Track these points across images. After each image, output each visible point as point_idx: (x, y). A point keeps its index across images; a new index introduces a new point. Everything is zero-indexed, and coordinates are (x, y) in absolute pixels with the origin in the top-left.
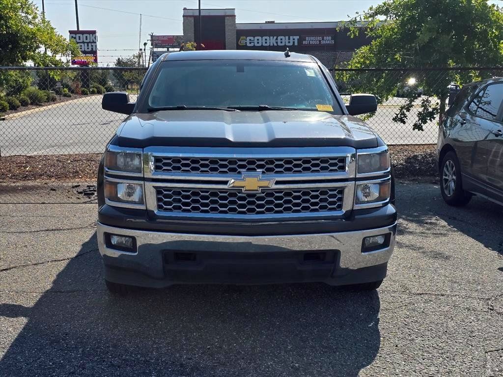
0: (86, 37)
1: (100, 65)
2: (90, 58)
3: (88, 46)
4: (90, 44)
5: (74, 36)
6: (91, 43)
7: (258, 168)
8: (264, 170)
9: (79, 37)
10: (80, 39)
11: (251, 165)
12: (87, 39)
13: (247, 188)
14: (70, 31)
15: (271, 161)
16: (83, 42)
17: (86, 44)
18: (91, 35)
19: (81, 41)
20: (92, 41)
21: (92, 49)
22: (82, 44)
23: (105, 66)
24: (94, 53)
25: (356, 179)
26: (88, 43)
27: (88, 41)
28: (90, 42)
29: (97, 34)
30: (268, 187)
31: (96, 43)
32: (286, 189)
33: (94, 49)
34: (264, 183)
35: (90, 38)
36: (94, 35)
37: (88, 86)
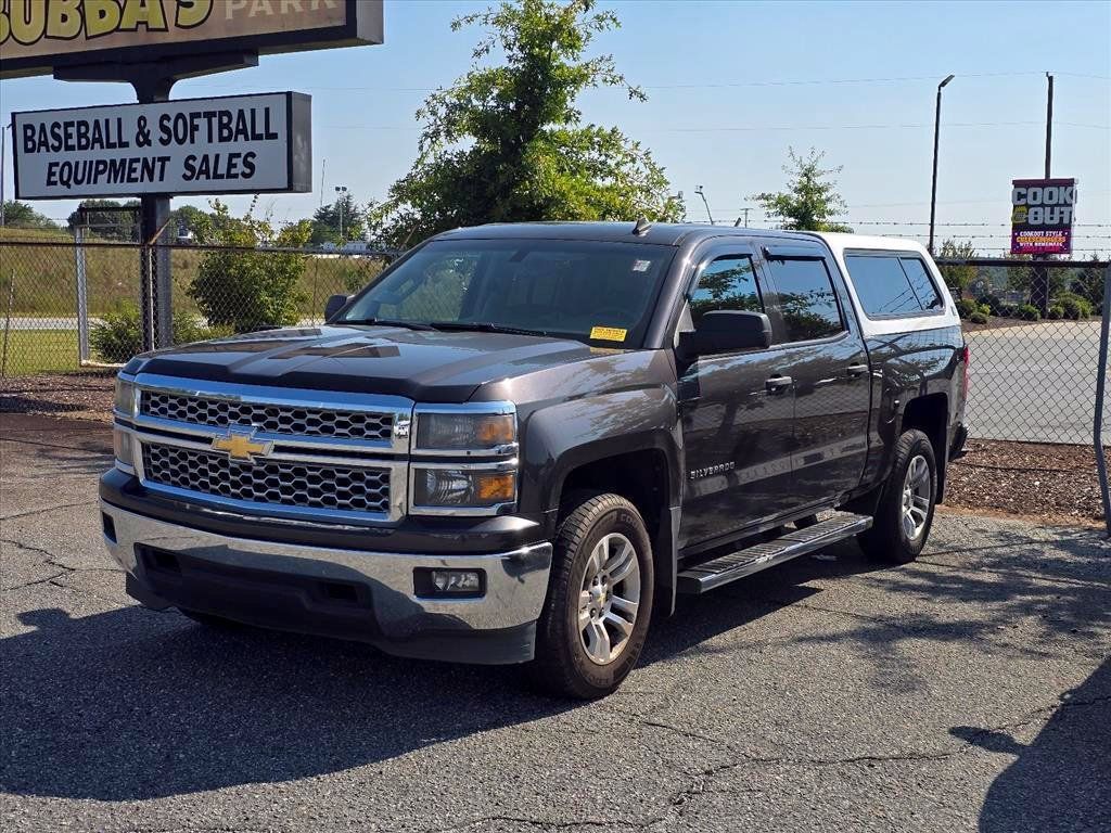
0: (1051, 193)
1: (1077, 257)
2: (1053, 240)
3: (1052, 212)
4: (1057, 209)
5: (1023, 191)
6: (1060, 205)
7: (255, 421)
8: (261, 424)
9: (1035, 194)
10: (1035, 198)
11: (245, 414)
12: (1051, 198)
13: (234, 454)
14: (1015, 182)
15: (273, 411)
16: (1042, 205)
17: (1048, 209)
18: (1062, 189)
19: (1038, 202)
20: (1062, 202)
21: (1061, 219)
22: (1040, 210)
23: (1089, 259)
24: (1065, 228)
25: (410, 458)
26: (1052, 206)
27: (1054, 202)
28: (1057, 205)
29: (1078, 187)
30: (261, 454)
31: (1071, 205)
32: (298, 462)
33: (1066, 221)
34: (256, 448)
35: (1060, 194)
36: (1069, 189)
37: (1043, 303)
